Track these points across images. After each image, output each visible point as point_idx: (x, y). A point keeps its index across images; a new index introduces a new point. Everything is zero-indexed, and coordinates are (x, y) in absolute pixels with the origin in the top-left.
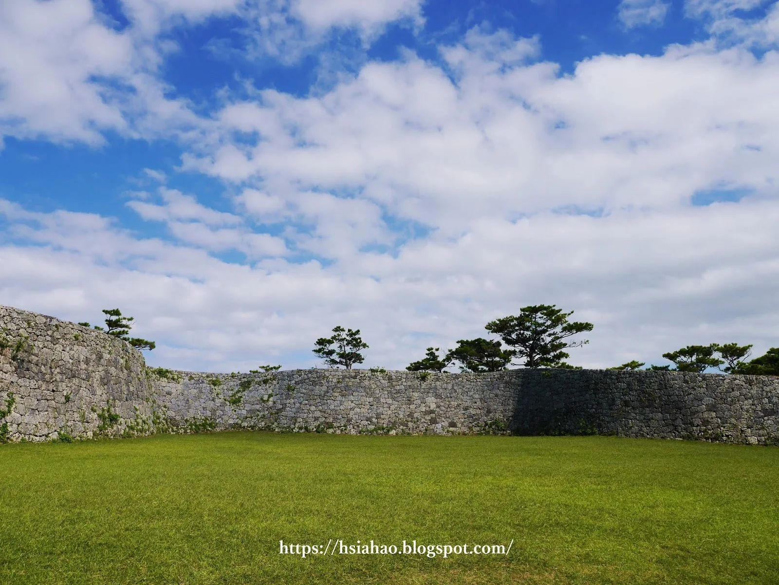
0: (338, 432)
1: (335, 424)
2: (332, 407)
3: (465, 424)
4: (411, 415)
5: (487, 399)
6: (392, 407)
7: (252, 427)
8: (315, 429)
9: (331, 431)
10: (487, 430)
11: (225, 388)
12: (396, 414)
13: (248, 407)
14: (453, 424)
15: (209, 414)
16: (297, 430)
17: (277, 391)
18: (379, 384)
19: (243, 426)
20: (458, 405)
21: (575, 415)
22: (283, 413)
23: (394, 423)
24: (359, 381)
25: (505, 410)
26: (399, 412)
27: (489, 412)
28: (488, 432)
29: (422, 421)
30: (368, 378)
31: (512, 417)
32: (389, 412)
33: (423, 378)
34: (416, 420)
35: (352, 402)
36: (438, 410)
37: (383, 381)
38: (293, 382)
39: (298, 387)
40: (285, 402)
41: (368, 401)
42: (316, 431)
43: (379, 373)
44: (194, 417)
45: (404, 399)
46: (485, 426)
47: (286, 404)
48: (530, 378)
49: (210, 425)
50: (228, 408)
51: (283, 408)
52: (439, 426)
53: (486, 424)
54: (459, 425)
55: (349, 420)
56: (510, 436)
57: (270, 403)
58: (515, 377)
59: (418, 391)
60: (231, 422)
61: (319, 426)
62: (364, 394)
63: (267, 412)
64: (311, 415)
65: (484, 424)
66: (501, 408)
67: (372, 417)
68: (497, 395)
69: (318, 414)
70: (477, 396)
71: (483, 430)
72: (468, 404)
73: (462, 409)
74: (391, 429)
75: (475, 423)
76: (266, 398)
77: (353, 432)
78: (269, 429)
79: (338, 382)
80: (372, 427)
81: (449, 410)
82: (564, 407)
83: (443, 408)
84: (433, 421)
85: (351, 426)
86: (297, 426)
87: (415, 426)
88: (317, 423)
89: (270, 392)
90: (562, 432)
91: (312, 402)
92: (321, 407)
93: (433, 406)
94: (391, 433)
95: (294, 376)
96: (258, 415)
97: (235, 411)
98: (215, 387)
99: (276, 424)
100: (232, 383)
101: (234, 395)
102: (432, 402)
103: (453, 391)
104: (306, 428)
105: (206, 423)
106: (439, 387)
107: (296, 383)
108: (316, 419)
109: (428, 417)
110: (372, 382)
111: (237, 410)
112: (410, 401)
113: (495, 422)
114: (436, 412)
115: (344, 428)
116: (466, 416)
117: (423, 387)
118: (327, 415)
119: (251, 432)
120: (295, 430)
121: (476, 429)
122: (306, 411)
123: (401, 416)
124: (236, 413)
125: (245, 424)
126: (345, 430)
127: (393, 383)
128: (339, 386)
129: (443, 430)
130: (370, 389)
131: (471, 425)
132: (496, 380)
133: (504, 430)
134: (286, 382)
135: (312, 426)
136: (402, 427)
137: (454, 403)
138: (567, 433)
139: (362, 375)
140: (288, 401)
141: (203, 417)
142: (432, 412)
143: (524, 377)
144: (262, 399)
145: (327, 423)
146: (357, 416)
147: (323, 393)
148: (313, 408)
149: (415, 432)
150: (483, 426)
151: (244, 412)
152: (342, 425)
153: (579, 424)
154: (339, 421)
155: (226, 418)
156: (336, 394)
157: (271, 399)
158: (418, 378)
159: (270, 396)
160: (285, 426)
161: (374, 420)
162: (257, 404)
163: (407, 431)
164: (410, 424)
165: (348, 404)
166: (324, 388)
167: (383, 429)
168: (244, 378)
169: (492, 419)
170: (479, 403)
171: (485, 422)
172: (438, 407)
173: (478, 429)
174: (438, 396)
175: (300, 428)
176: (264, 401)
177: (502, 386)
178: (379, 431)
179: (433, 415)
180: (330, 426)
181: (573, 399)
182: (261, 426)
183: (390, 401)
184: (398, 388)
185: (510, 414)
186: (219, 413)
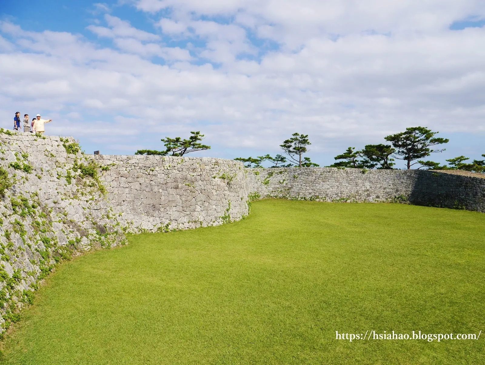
0: (322, 201)
1: (320, 197)
2: (318, 188)
3: (384, 197)
4: (357, 192)
5: (397, 184)
6: (348, 188)
7: (276, 197)
8: (309, 199)
9: (318, 200)
10: (396, 200)
11: (261, 176)
12: (350, 192)
13: (273, 186)
14: (378, 197)
15: (256, 190)
16: (300, 199)
17: (287, 178)
18: (341, 175)
19: (271, 196)
20: (381, 187)
21: (452, 198)
22: (292, 190)
23: (349, 196)
24: (331, 174)
25: (407, 191)
26: (352, 190)
27: (397, 191)
28: (397, 201)
29: (363, 195)
30: (336, 172)
31: (411, 194)
32: (347, 190)
33: (363, 172)
34: (360, 195)
35: (328, 185)
36: (371, 189)
37: (343, 174)
38: (297, 173)
39: (299, 176)
40: (292, 184)
41: (336, 184)
42: (310, 200)
43: (341, 170)
44: (251, 193)
45: (354, 183)
46: (395, 198)
47: (293, 185)
48: (424, 175)
49: (257, 196)
50: (264, 187)
51: (292, 188)
52: (371, 198)
53: (395, 197)
54: (381, 197)
55: (327, 195)
56: (409, 204)
57: (284, 184)
58: (414, 173)
59: (361, 179)
60: (266, 194)
61: (311, 197)
62: (334, 181)
63: (283, 189)
64: (307, 192)
65: (394, 197)
66: (404, 189)
67: (338, 193)
68: (402, 182)
69: (310, 191)
70: (390, 182)
71: (394, 200)
72: (386, 186)
73: (382, 189)
74: (348, 199)
75: (389, 196)
76: (282, 181)
77: (329, 201)
78: (285, 198)
79: (321, 175)
80: (338, 198)
81: (376, 189)
82: (445, 193)
83: (373, 188)
84: (368, 195)
85: (328, 198)
86: (300, 197)
87: (359, 198)
88: (310, 196)
89: (284, 178)
90: (442, 206)
91: (307, 185)
92: (312, 188)
93: (368, 187)
94: (348, 201)
95: (297, 170)
96: (278, 191)
97: (267, 188)
98: (257, 176)
99: (288, 195)
100: (264, 173)
101: (265, 180)
102: (368, 185)
103: (378, 179)
104: (305, 198)
105: (255, 195)
106: (371, 177)
107: (298, 174)
108: (310, 194)
109: (366, 193)
110: (338, 174)
111: (268, 188)
112: (357, 185)
113: (401, 197)
114: (370, 190)
115: (324, 198)
116: (384, 193)
117: (363, 177)
118: (315, 192)
119: (275, 199)
120: (299, 199)
121: (390, 200)
122: (304, 189)
123: (353, 193)
124: (267, 189)
125: (272, 195)
126: (325, 199)
127: (349, 175)
128: (321, 176)
129: (373, 200)
130: (337, 178)
131: (387, 197)
132: (402, 174)
133: (405, 201)
134: (292, 173)
135: (308, 197)
136: (353, 198)
137: (379, 186)
138: (446, 206)
139: (333, 171)
140: (294, 184)
141: (254, 192)
142: (368, 190)
143: (419, 174)
144: (280, 182)
145: (316, 196)
146: (331, 192)
147: (313, 180)
148: (308, 188)
149: (359, 201)
150: (394, 198)
151: (271, 189)
152: (324, 197)
153: (454, 203)
154: (322, 195)
155: (263, 192)
156: (320, 181)
157: (285, 182)
158: (361, 172)
159: (284, 180)
160: (293, 196)
161: (340, 195)
162: (277, 184)
163: (356, 200)
164: (357, 197)
165: (326, 186)
166: (314, 178)
167: (344, 199)
168: (269, 170)
169: (399, 195)
170: (392, 186)
171: (395, 196)
172: (371, 188)
173: (391, 199)
174: (370, 182)
175: (302, 198)
176: (281, 183)
177: (405, 177)
178: (342, 200)
179: (368, 192)
180: (317, 197)
181: (451, 190)
182: (280, 196)
183: (347, 185)
184: (351, 177)
185: (410, 193)
186: (260, 189)
